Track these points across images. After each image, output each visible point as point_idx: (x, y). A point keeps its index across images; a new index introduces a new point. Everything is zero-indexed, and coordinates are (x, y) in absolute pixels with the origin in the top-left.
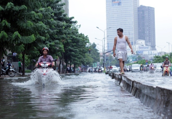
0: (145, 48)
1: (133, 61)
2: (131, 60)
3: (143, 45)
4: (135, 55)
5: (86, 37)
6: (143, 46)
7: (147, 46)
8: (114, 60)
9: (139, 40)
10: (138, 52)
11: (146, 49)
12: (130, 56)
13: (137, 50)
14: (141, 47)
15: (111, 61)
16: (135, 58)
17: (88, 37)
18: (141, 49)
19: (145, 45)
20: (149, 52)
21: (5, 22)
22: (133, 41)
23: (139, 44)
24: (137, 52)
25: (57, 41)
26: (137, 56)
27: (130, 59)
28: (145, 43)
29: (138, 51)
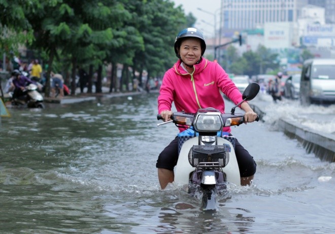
0: (323, 30)
1: (289, 62)
2: (284, 61)
3: (318, 23)
4: (296, 47)
5: (180, 7)
6: (318, 25)
7: (329, 26)
8: (240, 60)
9: (310, 5)
10: (303, 39)
11: (326, 33)
12: (283, 50)
13: (301, 33)
14: (314, 26)
15: (231, 61)
16: (295, 55)
17: (182, 8)
18: (312, 33)
19: (323, 22)
20: (332, 41)
21: (65, 7)
22: (294, 9)
23: (309, 17)
24: (301, 39)
25: (131, 29)
26: (301, 51)
27: (281, 57)
28: (326, 14)
29: (306, 38)
